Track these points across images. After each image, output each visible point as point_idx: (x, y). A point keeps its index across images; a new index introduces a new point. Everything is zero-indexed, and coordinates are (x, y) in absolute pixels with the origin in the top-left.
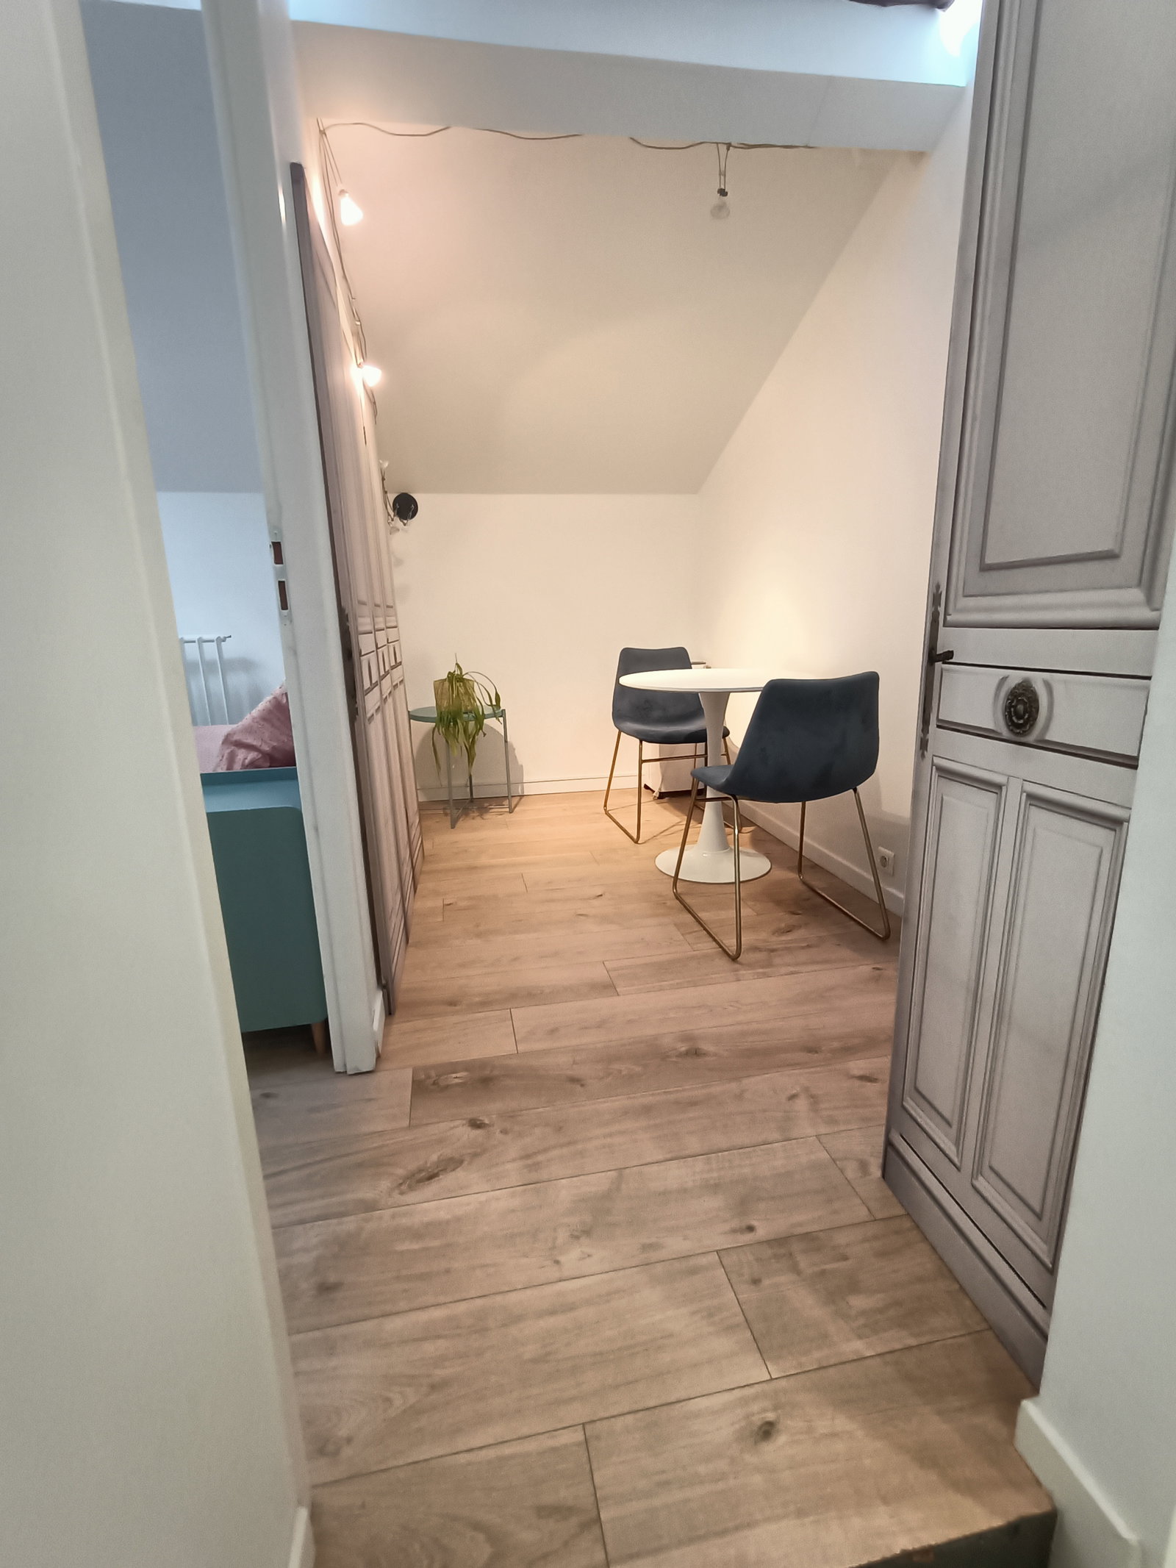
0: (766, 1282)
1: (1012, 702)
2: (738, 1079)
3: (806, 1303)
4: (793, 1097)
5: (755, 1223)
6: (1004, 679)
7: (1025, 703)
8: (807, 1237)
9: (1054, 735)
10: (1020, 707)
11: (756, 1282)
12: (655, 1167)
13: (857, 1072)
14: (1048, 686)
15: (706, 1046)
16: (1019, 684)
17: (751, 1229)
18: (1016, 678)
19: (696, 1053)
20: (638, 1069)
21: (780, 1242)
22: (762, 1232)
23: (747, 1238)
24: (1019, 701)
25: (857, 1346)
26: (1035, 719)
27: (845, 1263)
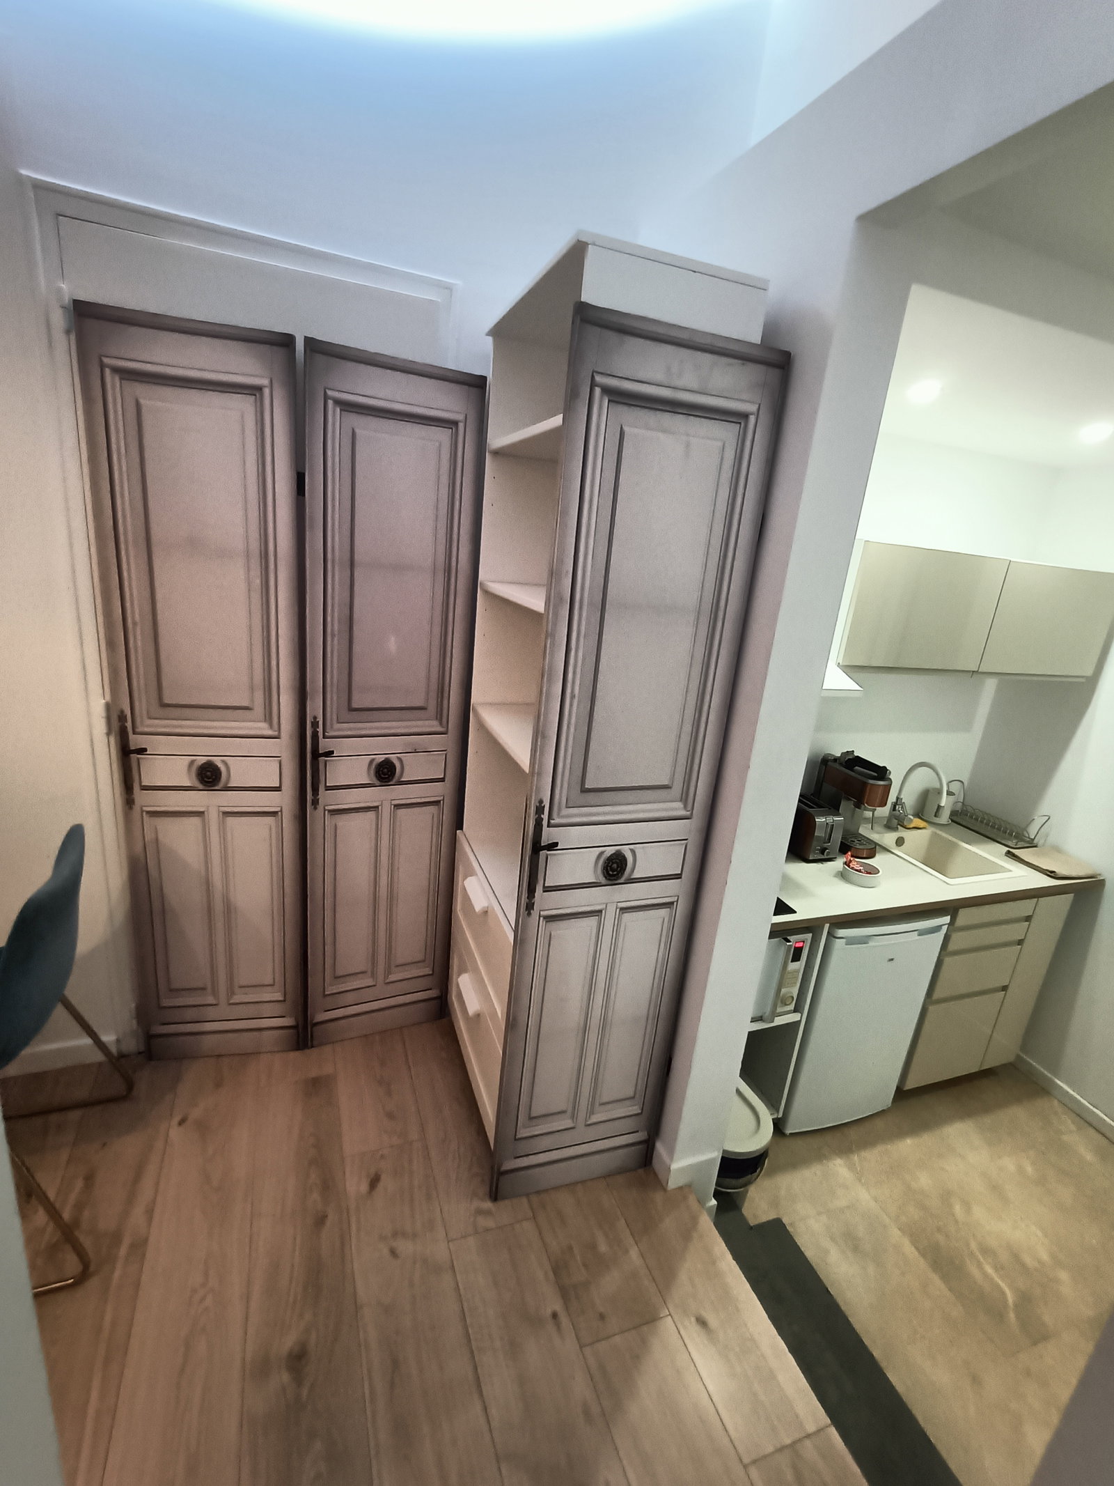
0: (602, 1309)
1: (609, 863)
2: (357, 1308)
3: (610, 1282)
4: (393, 1253)
5: (549, 1311)
6: (602, 853)
7: (616, 863)
8: (556, 1270)
9: (636, 875)
10: (615, 866)
11: (602, 1317)
12: (493, 1412)
13: (364, 1187)
14: (633, 852)
15: (289, 1342)
16: (614, 854)
17: (555, 1316)
18: (610, 851)
19: (297, 1359)
20: (318, 1446)
21: (565, 1293)
22: (557, 1306)
23: (564, 1320)
24: (613, 863)
25: (634, 1253)
26: (625, 869)
27: (574, 1249)
